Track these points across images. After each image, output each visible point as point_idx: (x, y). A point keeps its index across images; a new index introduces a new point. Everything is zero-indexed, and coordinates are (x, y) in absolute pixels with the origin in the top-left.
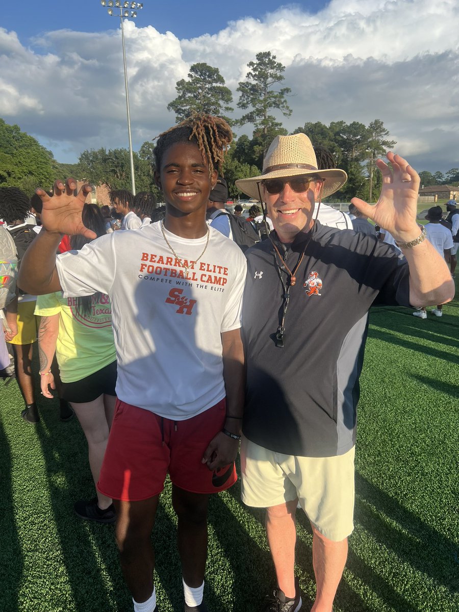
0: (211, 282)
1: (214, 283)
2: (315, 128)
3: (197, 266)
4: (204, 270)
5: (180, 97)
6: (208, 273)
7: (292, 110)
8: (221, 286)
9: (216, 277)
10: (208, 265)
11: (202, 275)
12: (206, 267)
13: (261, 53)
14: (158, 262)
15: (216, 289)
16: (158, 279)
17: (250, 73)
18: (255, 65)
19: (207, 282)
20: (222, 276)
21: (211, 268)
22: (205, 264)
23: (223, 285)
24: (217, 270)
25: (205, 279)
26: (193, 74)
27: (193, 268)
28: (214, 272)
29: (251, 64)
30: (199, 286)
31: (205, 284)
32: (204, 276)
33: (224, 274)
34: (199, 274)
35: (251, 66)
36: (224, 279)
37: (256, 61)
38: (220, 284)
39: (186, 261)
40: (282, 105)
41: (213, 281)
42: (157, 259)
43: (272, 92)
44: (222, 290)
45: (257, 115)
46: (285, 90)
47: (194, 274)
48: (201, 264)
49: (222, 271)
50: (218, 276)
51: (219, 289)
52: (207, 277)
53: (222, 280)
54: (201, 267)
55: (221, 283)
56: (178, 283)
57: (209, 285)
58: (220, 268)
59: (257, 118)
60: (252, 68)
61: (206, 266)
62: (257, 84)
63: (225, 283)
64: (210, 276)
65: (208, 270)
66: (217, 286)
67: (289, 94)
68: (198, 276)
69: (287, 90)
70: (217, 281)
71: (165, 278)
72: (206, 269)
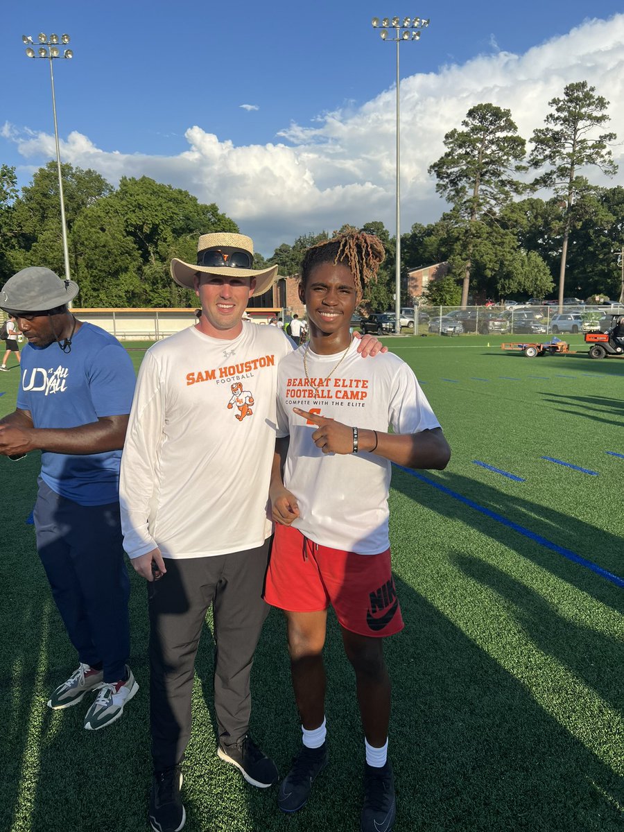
0: (347, 398)
1: (351, 398)
2: (614, 194)
3: (332, 383)
4: (339, 386)
5: (447, 155)
6: (343, 389)
7: (617, 166)
8: (359, 401)
9: (352, 392)
10: (344, 380)
11: (337, 392)
12: (341, 383)
13: (573, 84)
14: (298, 385)
15: (355, 404)
16: (299, 402)
17: (551, 115)
18: (562, 103)
19: (343, 398)
20: (360, 389)
21: (348, 383)
22: (340, 380)
23: (362, 399)
24: (354, 384)
25: (340, 395)
26: (470, 120)
27: (327, 385)
28: (351, 386)
29: (555, 101)
30: (335, 403)
31: (340, 401)
32: (339, 393)
33: (363, 387)
34: (333, 390)
35: (554, 105)
36: (362, 393)
37: (563, 97)
38: (358, 399)
39: (321, 380)
40: (602, 159)
41: (349, 397)
42: (297, 382)
43: (585, 140)
44: (361, 405)
45: (558, 176)
46: (605, 137)
47: (329, 391)
48: (336, 380)
49: (360, 384)
50: (355, 390)
51: (358, 405)
52: (343, 393)
53: (360, 394)
54: (336, 383)
55: (360, 397)
56: (315, 403)
57: (346, 401)
58: (358, 381)
59: (558, 181)
60: (555, 107)
61: (342, 381)
62: (562, 130)
63: (365, 396)
64: (346, 392)
65: (343, 386)
66: (354, 401)
67: (613, 141)
68: (333, 394)
69: (611, 136)
70: (354, 395)
71: (304, 399)
72: (341, 385)
